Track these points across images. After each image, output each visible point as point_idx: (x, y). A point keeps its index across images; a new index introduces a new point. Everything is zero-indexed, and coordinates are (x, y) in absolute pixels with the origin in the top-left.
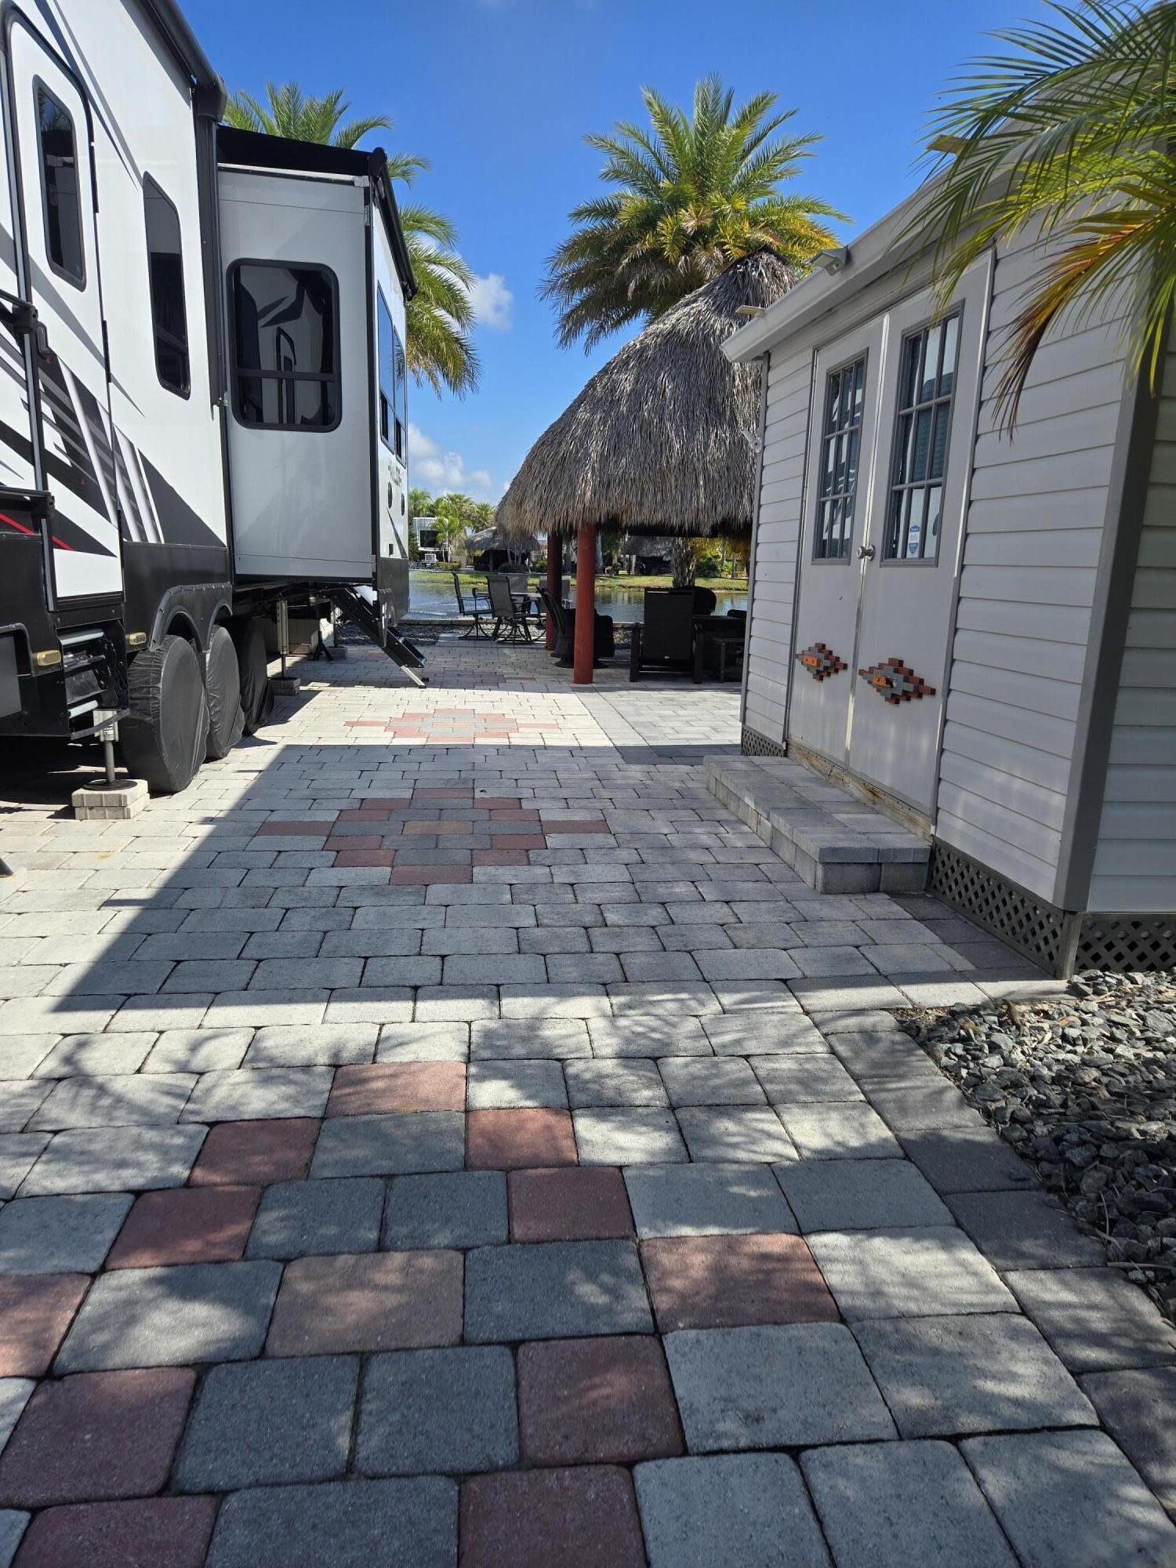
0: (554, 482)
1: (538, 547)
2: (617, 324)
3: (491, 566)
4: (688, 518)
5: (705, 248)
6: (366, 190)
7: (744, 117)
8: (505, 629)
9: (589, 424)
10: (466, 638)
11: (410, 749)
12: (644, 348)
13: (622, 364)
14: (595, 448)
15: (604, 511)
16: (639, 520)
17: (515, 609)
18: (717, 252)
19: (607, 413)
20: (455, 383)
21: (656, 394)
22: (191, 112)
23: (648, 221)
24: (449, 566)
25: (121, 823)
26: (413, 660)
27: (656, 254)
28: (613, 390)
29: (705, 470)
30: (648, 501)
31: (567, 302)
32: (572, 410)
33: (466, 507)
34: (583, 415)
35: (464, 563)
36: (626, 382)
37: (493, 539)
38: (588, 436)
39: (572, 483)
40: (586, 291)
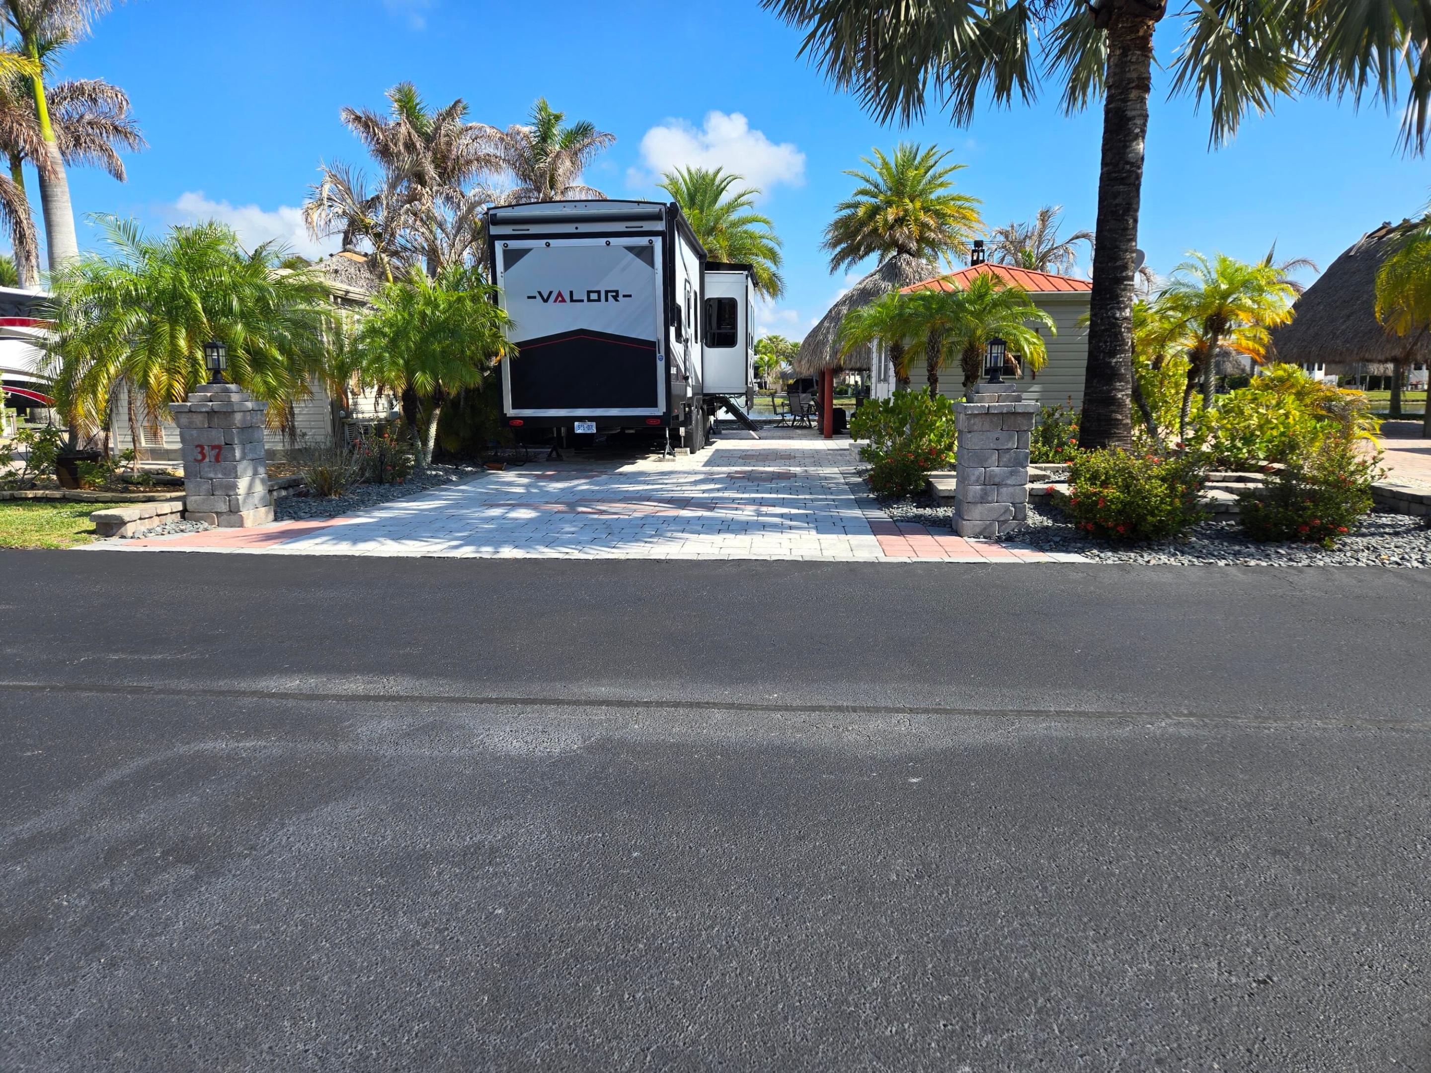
0: (814, 352)
3: (800, 391)
5: (900, 226)
7: (924, 158)
8: (798, 422)
9: (829, 328)
10: (777, 427)
12: (853, 296)
13: (843, 303)
14: (831, 338)
18: (906, 229)
19: (836, 323)
23: (874, 211)
24: (768, 392)
25: (688, 455)
27: (875, 230)
28: (839, 314)
31: (833, 251)
32: (822, 322)
33: (781, 346)
34: (826, 324)
35: (779, 389)
36: (844, 310)
37: (802, 371)
38: (828, 332)
39: (821, 353)
40: (843, 245)
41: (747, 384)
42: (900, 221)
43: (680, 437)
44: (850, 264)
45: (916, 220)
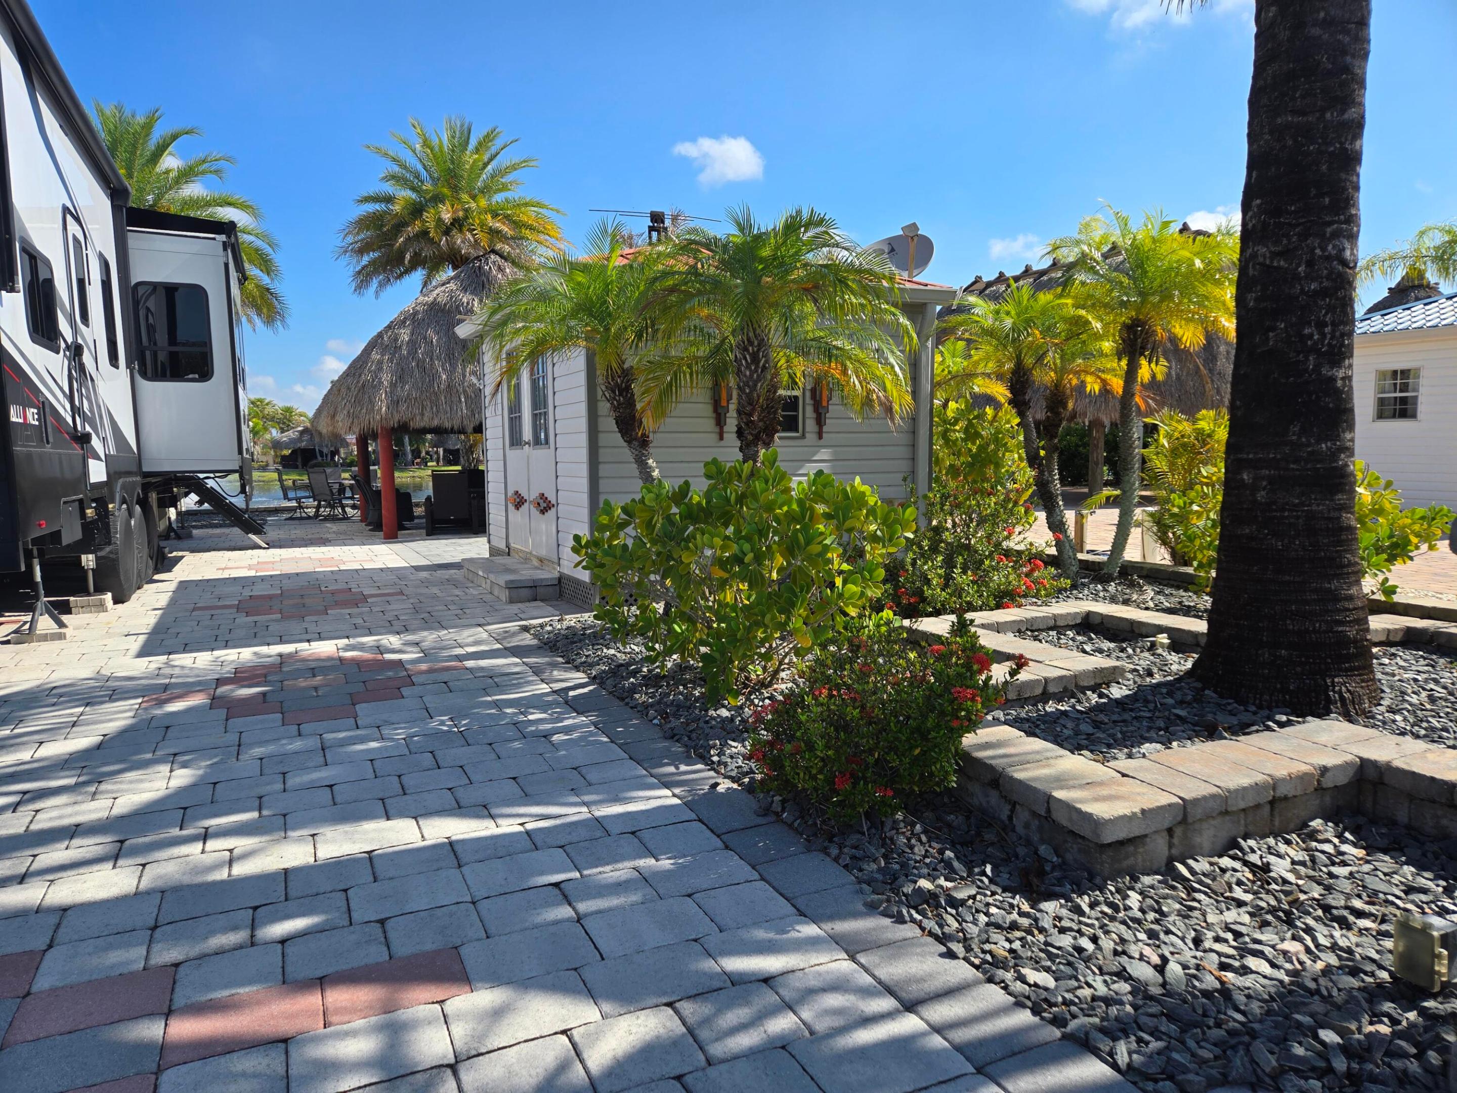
0: (358, 401)
1: (347, 445)
2: (400, 277)
3: (299, 463)
4: (456, 424)
5: (461, 231)
6: (224, 243)
7: (480, 144)
8: (325, 511)
9: (380, 362)
10: (291, 519)
11: (271, 576)
12: (416, 313)
13: (400, 323)
14: (386, 378)
15: (396, 419)
16: (422, 425)
17: (333, 494)
18: (469, 235)
19: (393, 355)
20: (270, 320)
21: (426, 343)
22: (109, 203)
23: (417, 210)
25: (102, 614)
26: (258, 531)
27: (425, 233)
28: (396, 340)
29: (465, 391)
30: (427, 414)
31: (358, 262)
32: (367, 351)
33: (268, 410)
34: (375, 356)
35: (271, 462)
36: (405, 335)
37: (300, 439)
38: (380, 369)
39: (371, 402)
40: (373, 255)
41: (240, 452)
42: (458, 224)
43: (84, 571)
44: (381, 285)
45: (483, 225)
